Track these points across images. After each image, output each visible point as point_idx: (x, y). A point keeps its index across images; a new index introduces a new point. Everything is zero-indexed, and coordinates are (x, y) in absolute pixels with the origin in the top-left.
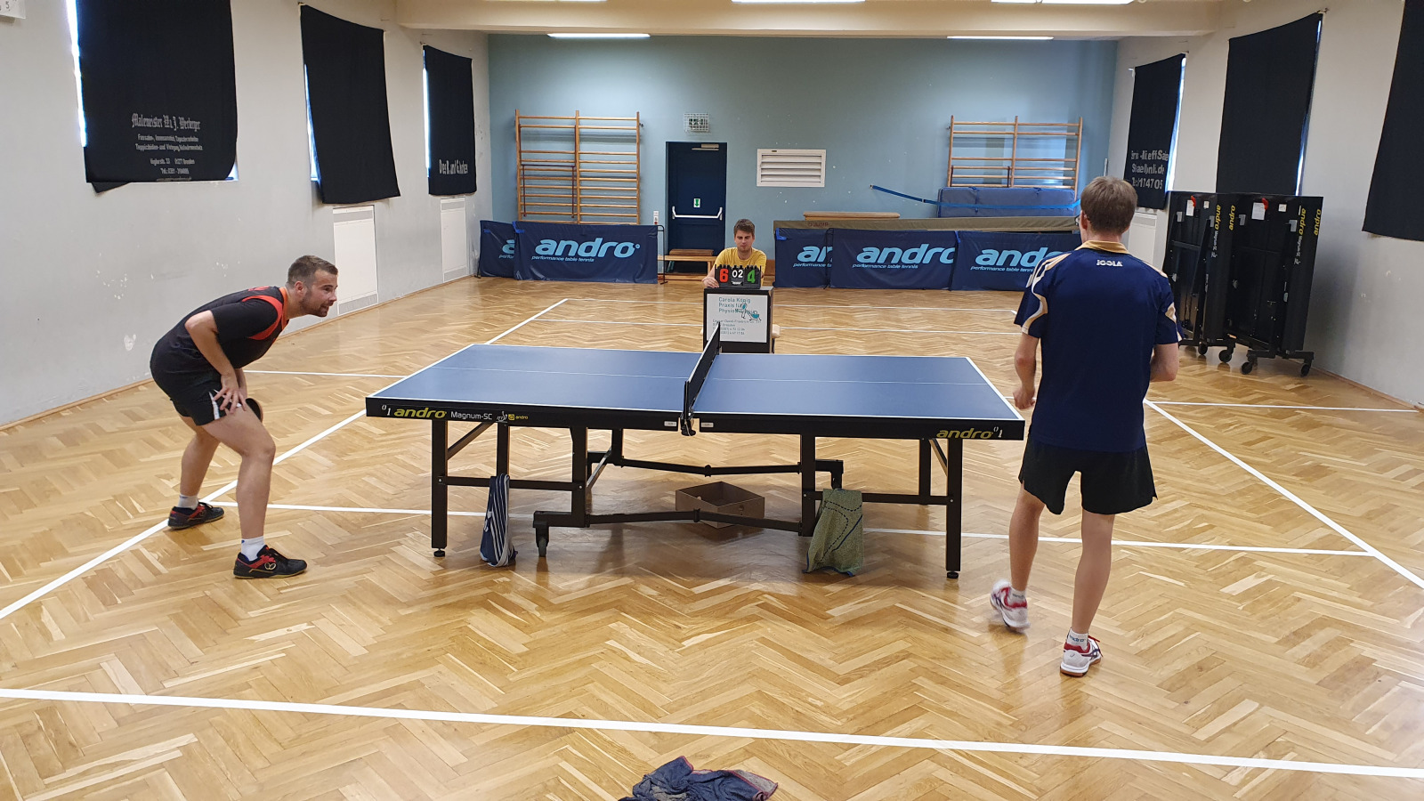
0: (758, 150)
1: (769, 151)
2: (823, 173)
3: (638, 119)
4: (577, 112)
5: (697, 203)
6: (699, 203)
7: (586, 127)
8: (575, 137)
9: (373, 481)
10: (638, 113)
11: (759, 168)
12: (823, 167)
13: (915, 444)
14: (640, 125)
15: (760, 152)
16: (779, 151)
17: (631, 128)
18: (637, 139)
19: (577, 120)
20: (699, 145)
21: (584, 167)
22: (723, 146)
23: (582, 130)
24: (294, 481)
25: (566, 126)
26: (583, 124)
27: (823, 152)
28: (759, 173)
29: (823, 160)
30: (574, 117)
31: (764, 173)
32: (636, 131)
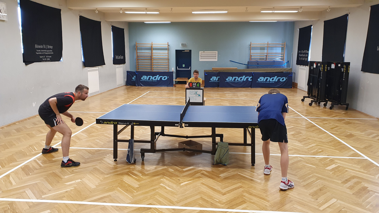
1: (202, 52)
2: (217, 57)
3: (168, 44)
4: (152, 42)
5: (184, 66)
6: (184, 65)
7: (154, 46)
8: (151, 49)
9: (98, 141)
10: (168, 42)
11: (200, 56)
12: (217, 56)
13: (242, 129)
14: (169, 45)
15: (200, 52)
16: (205, 52)
17: (166, 46)
18: (168, 49)
19: (152, 44)
20: (184, 50)
21: (154, 57)
22: (190, 51)
24: (77, 141)
25: (149, 46)
26: (154, 45)
27: (217, 52)
28: (200, 57)
29: (217, 54)
30: (151, 43)
31: (201, 58)
32: (167, 47)
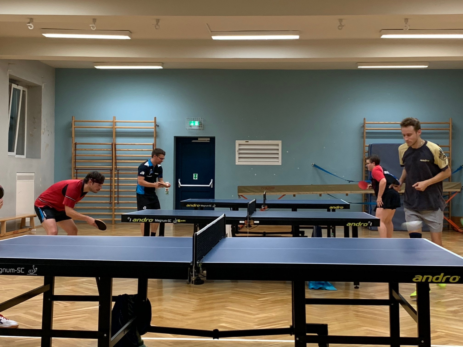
0: (236, 141)
1: (243, 142)
2: (280, 156)
3: (155, 122)
4: (115, 118)
5: (195, 177)
6: (197, 176)
7: (121, 127)
8: (112, 134)
10: (155, 118)
11: (237, 153)
12: (280, 152)
14: (157, 126)
15: (238, 142)
16: (250, 142)
17: (151, 127)
18: (155, 134)
19: (114, 123)
20: (196, 138)
21: (118, 154)
22: (213, 139)
23: (118, 129)
25: (106, 126)
26: (119, 125)
27: (280, 142)
28: (237, 156)
29: (280, 148)
30: (112, 121)
31: (240, 156)
32: (153, 130)
